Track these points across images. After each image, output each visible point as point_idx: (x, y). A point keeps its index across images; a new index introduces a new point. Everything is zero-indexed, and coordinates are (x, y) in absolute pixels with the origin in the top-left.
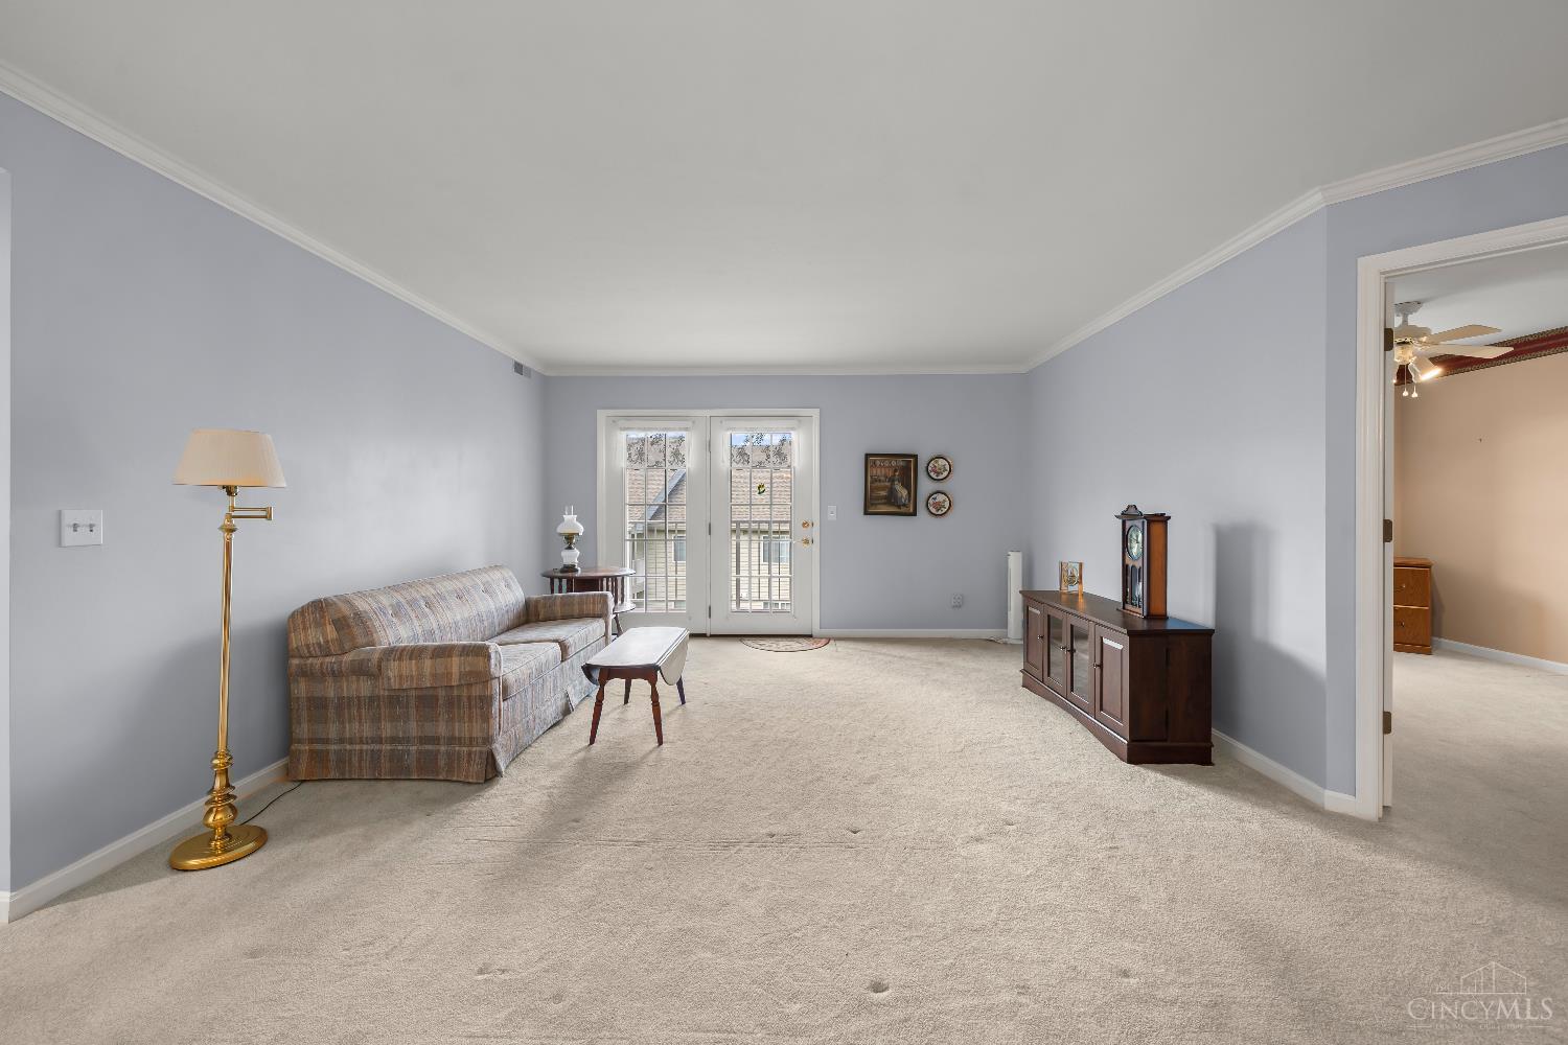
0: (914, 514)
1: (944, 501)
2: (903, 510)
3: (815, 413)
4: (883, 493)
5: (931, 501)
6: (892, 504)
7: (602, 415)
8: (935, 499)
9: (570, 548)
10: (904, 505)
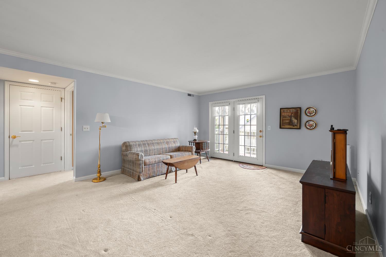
0: (300, 128)
1: (313, 124)
2: (295, 127)
3: (264, 97)
4: (287, 121)
5: (307, 124)
6: (291, 125)
7: (210, 103)
8: (309, 123)
9: (195, 135)
10: (296, 125)
